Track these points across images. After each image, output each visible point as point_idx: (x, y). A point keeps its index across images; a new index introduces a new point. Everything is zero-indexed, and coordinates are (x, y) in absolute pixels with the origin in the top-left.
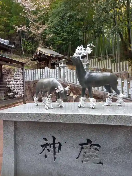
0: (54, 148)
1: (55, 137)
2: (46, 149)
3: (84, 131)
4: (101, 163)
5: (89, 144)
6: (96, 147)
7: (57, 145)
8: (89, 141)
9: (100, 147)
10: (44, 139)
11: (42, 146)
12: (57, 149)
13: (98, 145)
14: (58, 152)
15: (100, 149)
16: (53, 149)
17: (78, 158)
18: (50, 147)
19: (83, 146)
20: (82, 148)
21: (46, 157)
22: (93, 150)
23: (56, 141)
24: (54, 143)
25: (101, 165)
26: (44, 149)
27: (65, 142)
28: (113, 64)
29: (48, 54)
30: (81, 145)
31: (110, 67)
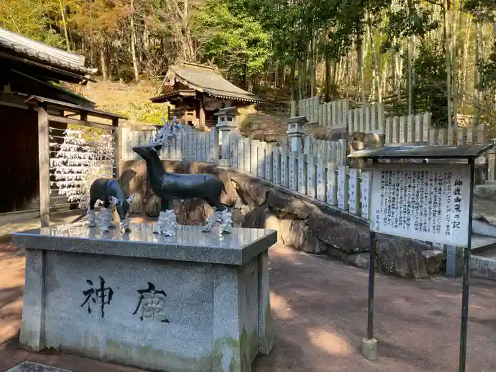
0: (103, 297)
1: (104, 279)
2: (90, 298)
4: (167, 321)
5: (152, 291)
6: (162, 295)
8: (151, 287)
9: (165, 294)
10: (88, 281)
11: (85, 293)
12: (106, 299)
13: (163, 292)
14: (109, 303)
15: (166, 298)
16: (100, 299)
17: (135, 313)
18: (97, 294)
19: (143, 294)
20: (142, 297)
21: (90, 310)
22: (157, 300)
23: (106, 286)
24: (102, 289)
25: (166, 324)
26: (88, 298)
27: (119, 288)
28: (388, 120)
29: (197, 86)
30: (140, 292)
31: (381, 128)
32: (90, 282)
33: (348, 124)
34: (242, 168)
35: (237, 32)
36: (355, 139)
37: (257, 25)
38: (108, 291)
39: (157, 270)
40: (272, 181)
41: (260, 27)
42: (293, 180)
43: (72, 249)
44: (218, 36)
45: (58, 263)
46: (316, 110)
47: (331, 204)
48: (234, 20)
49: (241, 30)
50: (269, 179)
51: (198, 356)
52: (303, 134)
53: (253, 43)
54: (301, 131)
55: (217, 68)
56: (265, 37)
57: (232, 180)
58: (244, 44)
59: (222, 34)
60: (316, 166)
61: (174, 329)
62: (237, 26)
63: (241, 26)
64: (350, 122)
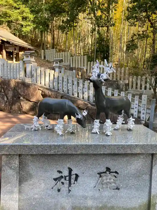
0: (70, 180)
1: (72, 168)
3: (104, 160)
4: (118, 189)
6: (115, 174)
7: (73, 177)
8: (108, 169)
9: (118, 174)
10: (58, 171)
11: (56, 179)
13: (116, 172)
15: (118, 176)
16: (68, 182)
17: (95, 187)
18: (65, 179)
19: (102, 175)
20: (100, 177)
21: (59, 190)
23: (73, 173)
24: (70, 175)
25: (117, 190)
26: (57, 183)
27: (83, 173)
28: (89, 63)
29: (2, 37)
30: (100, 174)
31: (86, 66)
32: (60, 172)
33: (70, 63)
34: (40, 83)
35: (16, 11)
36: (78, 71)
37: (27, 10)
38: (75, 176)
39: (113, 159)
40: (59, 90)
41: (29, 11)
42: (71, 90)
43: (52, 152)
44: (6, 12)
45: (31, 162)
46: (54, 55)
47: (92, 101)
48: (15, 5)
49: (18, 11)
50: (57, 89)
51: (137, 206)
52: (61, 67)
53: (24, 19)
54: (60, 66)
55: (9, 29)
56: (31, 17)
57: (39, 89)
58: (20, 18)
59: (8, 11)
60: (84, 84)
61: (123, 193)
62: (16, 8)
63: (19, 9)
64: (71, 62)
